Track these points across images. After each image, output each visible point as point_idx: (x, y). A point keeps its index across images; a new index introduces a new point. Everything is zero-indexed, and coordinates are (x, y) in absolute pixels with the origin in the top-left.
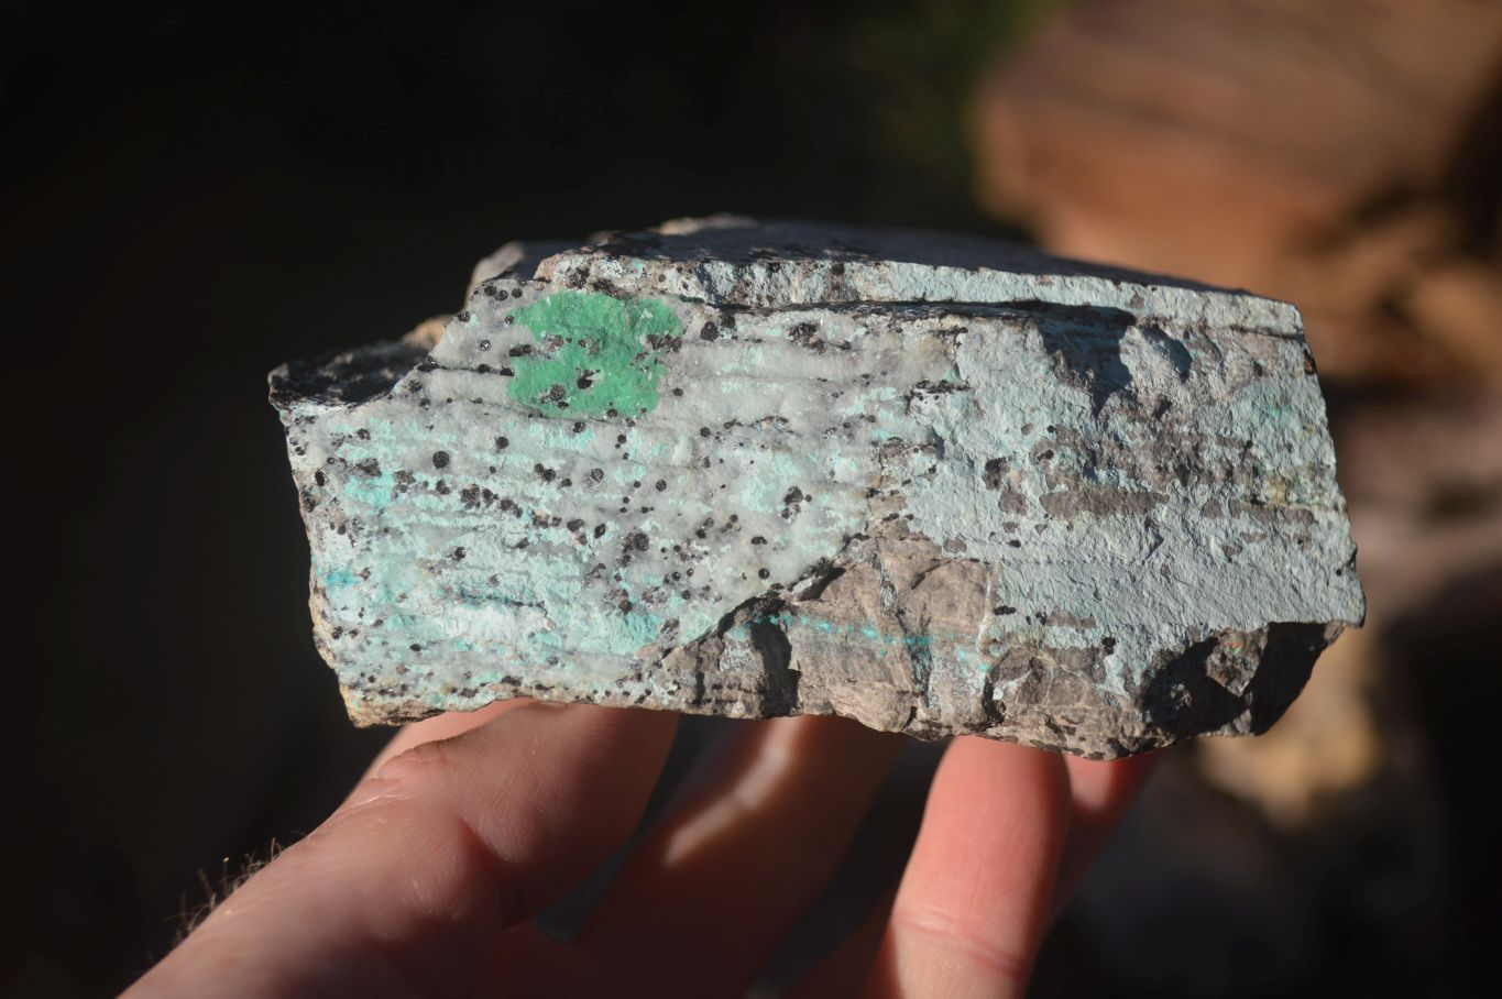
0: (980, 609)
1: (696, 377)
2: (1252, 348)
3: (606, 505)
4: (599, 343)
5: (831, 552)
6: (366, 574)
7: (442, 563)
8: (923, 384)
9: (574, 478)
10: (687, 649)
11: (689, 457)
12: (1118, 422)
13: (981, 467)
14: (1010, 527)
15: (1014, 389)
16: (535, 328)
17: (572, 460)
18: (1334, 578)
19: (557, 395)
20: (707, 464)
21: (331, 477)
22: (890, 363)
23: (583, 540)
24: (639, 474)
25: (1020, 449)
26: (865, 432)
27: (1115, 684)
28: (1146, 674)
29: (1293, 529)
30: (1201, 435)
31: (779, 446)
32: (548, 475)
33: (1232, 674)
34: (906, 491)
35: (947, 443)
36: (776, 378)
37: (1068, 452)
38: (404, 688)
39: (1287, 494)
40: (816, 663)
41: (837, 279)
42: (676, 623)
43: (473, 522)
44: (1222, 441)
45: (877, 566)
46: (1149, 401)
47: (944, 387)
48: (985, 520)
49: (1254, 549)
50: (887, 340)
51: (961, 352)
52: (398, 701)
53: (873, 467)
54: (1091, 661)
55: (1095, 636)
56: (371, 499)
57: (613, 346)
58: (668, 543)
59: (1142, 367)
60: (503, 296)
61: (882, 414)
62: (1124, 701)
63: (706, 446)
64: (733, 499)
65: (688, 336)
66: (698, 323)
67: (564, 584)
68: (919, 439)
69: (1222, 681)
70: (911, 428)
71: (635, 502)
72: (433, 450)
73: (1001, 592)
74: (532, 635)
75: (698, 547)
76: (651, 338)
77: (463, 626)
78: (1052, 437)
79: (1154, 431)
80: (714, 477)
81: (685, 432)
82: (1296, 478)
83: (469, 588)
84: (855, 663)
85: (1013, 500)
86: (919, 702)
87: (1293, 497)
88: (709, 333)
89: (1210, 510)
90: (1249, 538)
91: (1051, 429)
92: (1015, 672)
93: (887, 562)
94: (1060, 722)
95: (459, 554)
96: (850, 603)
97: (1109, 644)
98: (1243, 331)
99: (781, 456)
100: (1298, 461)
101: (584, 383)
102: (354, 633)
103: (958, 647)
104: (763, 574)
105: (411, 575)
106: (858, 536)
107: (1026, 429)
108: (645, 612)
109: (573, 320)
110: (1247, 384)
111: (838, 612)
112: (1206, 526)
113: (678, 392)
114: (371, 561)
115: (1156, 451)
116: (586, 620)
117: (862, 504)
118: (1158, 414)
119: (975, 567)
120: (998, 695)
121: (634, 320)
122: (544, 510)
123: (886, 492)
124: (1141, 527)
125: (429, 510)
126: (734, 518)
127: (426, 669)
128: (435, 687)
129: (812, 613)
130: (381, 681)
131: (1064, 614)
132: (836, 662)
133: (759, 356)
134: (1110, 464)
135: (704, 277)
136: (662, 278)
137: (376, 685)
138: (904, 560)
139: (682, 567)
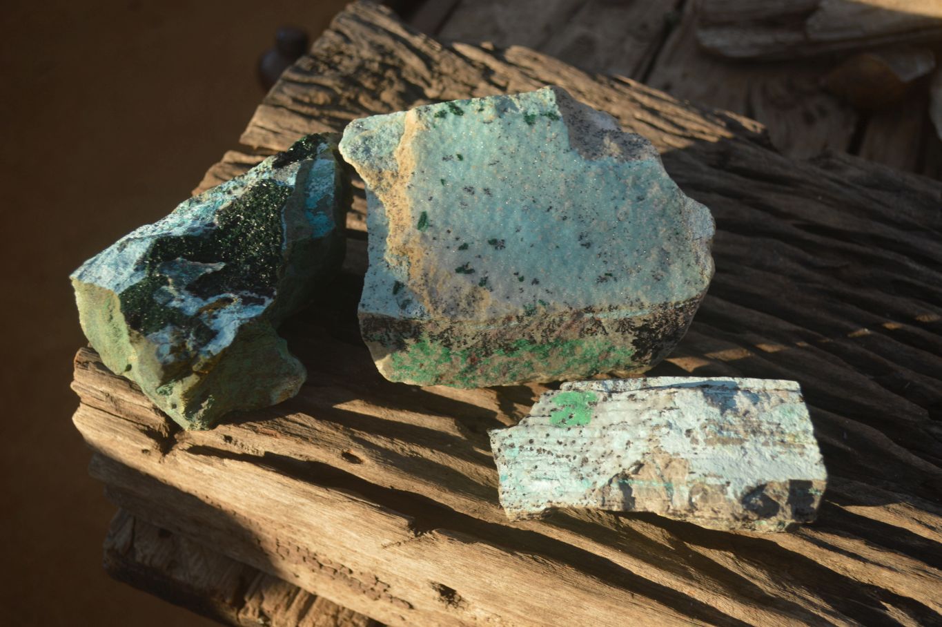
0: (685, 473)
1: (601, 412)
2: (780, 395)
3: (577, 450)
4: (575, 405)
5: (639, 458)
6: (511, 475)
7: (532, 470)
8: (665, 408)
9: (567, 444)
10: (600, 490)
11: (599, 435)
12: (730, 418)
13: (684, 431)
14: (694, 449)
15: (694, 408)
16: (558, 403)
17: (567, 438)
18: (814, 466)
19: (563, 421)
20: (604, 436)
21: (502, 449)
22: (655, 403)
23: (570, 461)
24: (585, 441)
25: (696, 426)
26: (649, 423)
27: (731, 496)
28: (742, 493)
29: (797, 450)
30: (761, 422)
31: (624, 429)
32: (560, 443)
33: (779, 497)
34: (660, 439)
35: (673, 425)
36: (623, 410)
37: (712, 426)
38: (521, 506)
39: (794, 439)
40: (639, 494)
41: (645, 383)
42: (596, 482)
43: (540, 458)
44: (769, 423)
45: (655, 462)
46: (742, 411)
47: (672, 409)
48: (686, 446)
49: (783, 457)
50: (654, 397)
51: (676, 398)
52: (519, 510)
53: (650, 433)
54: (722, 488)
55: (723, 481)
56: (513, 454)
57: (578, 406)
58: (594, 459)
59: (740, 402)
60: (548, 395)
61: (653, 418)
62: (735, 501)
63: (604, 432)
64: (611, 445)
65: (599, 401)
66: (601, 397)
67: (564, 474)
68: (664, 423)
69: (774, 499)
70: (662, 421)
71: (585, 449)
72: (529, 439)
73: (691, 468)
74: (556, 488)
75: (602, 460)
76: (589, 403)
77: (537, 487)
78: (707, 422)
79: (743, 420)
80: (606, 440)
81: (599, 427)
82: (798, 434)
83: (538, 477)
84: (651, 493)
85: (695, 441)
86: (670, 504)
87: (797, 440)
88: (605, 400)
89: (766, 444)
90: (781, 453)
91: (706, 420)
92: (698, 492)
93: (658, 461)
94: (716, 509)
95: (536, 467)
96: (647, 475)
97: (728, 483)
98: (778, 390)
99: (624, 432)
100: (798, 429)
101: (571, 417)
102: (508, 492)
103: (681, 486)
104: (620, 466)
105: (523, 474)
106: (647, 453)
107: (698, 420)
108: (587, 480)
109: (568, 400)
110: (777, 405)
111: (645, 478)
112: (764, 449)
113: (596, 417)
114: (512, 471)
115: (744, 426)
116: (571, 483)
117: (647, 443)
118: (744, 415)
119: (683, 461)
120: (694, 500)
121: (584, 398)
122: (559, 453)
123: (654, 439)
124: (739, 449)
125: (528, 456)
126: (612, 451)
127: (527, 500)
128: (529, 505)
129: (638, 479)
130: (515, 505)
131: (712, 474)
132: (645, 493)
133: (619, 405)
134: (728, 430)
135: (604, 384)
136: (592, 386)
137: (513, 506)
138: (661, 460)
139: (598, 466)
